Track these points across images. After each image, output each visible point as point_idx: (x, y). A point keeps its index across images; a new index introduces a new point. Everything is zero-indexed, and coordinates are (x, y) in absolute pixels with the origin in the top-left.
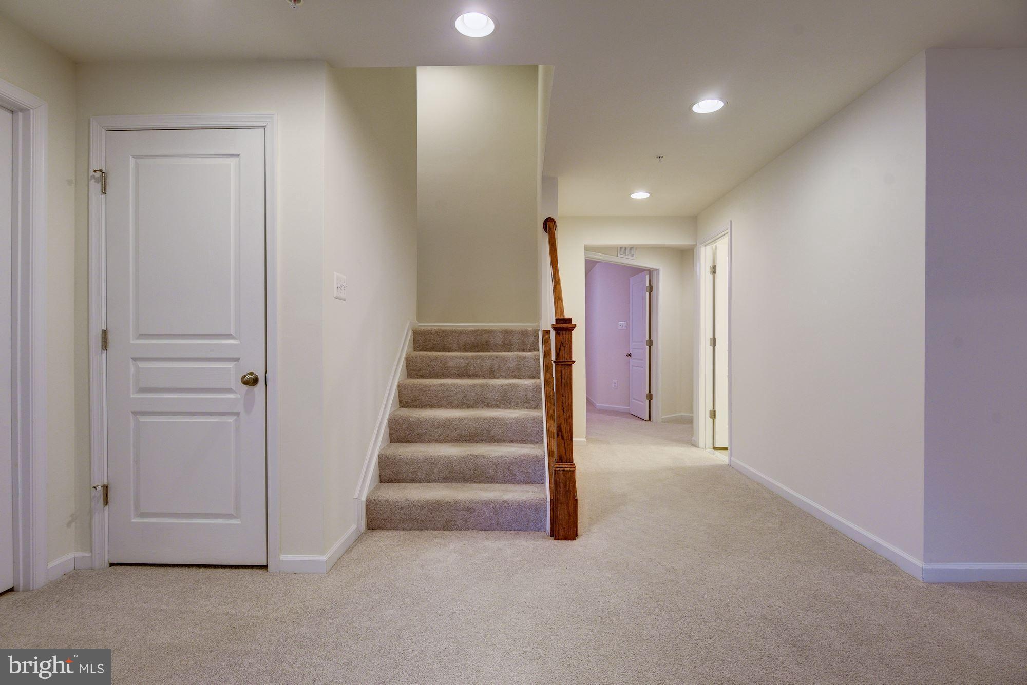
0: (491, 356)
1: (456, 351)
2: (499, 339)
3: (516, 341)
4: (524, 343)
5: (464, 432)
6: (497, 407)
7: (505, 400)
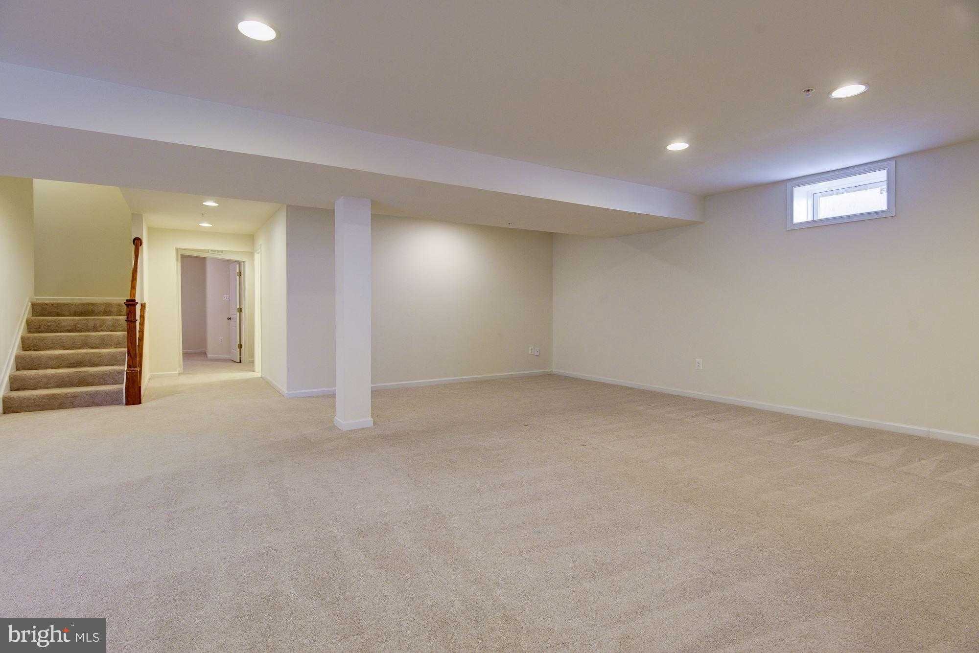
0: (94, 319)
1: (67, 316)
2: (102, 308)
3: (115, 310)
4: (120, 311)
5: (72, 362)
6: (98, 348)
7: (103, 343)
